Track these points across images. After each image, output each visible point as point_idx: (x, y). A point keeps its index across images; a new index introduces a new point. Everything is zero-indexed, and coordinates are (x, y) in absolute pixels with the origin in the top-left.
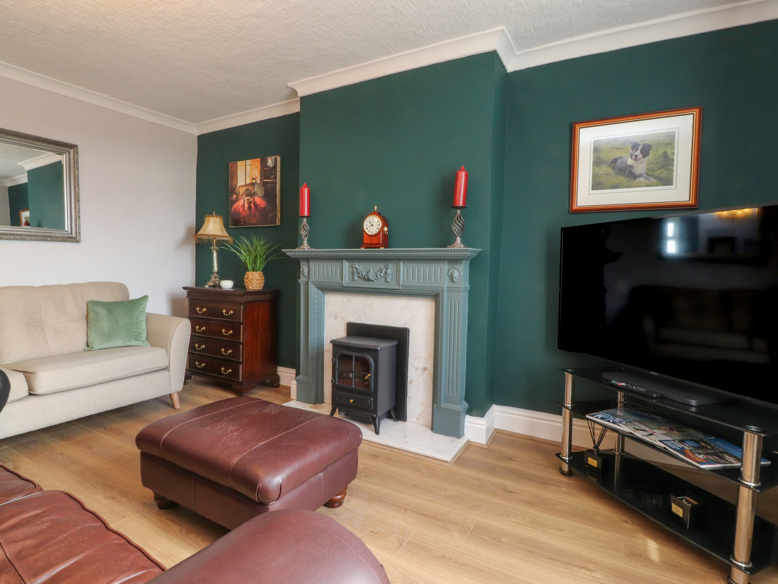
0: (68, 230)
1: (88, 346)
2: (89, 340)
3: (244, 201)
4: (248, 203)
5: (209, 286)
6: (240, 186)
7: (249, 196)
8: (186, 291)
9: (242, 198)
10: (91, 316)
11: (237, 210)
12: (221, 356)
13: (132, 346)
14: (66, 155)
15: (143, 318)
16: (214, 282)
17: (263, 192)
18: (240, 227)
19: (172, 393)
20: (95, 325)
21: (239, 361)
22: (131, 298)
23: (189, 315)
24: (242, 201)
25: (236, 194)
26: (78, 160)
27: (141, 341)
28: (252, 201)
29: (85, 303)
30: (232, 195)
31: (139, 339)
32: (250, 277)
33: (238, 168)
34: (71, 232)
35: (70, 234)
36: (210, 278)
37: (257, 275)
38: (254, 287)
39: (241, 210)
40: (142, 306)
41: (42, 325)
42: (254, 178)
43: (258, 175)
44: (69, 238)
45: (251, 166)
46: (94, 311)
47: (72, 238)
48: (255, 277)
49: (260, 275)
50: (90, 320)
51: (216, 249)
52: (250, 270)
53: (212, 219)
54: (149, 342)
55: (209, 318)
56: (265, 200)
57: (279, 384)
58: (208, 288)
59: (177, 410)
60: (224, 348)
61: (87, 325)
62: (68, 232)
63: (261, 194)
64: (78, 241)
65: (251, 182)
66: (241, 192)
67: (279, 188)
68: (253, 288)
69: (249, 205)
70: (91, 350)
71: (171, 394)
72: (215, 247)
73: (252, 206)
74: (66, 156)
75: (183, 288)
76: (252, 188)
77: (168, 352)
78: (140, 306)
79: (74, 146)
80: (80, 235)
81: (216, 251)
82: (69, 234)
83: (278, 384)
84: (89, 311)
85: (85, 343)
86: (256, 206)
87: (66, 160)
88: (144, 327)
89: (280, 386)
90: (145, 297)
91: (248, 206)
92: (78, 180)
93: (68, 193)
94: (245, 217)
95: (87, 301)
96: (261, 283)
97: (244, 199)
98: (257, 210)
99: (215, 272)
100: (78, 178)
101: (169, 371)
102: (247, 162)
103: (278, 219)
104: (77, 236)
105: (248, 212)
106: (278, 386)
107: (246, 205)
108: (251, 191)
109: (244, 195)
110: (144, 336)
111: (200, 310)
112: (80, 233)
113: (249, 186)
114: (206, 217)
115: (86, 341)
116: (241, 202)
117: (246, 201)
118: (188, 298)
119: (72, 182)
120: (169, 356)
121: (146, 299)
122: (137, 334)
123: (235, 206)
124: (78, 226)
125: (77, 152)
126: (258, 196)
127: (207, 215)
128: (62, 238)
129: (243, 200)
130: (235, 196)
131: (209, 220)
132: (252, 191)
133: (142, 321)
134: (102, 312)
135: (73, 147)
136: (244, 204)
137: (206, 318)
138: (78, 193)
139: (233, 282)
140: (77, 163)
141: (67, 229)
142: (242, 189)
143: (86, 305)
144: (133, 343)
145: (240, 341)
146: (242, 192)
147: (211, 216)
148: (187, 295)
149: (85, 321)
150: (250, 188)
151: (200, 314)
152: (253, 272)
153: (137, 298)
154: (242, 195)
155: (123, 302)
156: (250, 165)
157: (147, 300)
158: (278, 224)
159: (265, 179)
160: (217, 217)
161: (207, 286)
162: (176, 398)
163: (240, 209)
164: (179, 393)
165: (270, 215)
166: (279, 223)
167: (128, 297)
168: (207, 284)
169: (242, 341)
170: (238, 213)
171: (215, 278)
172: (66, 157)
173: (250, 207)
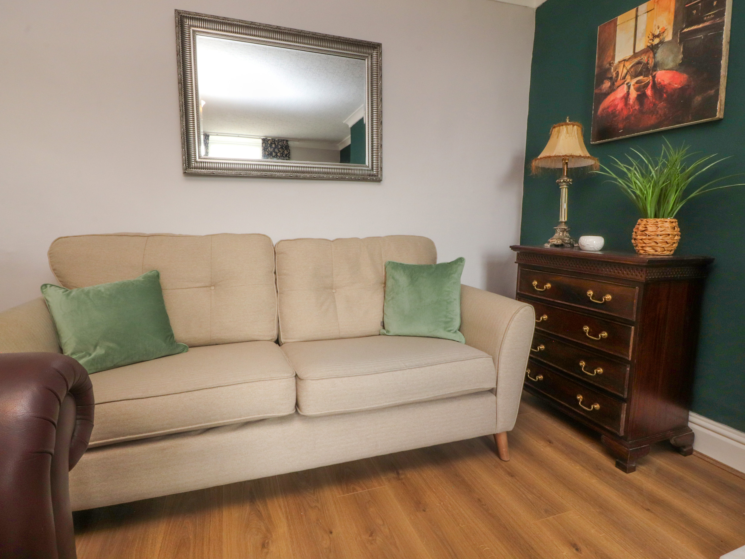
0: (369, 165)
1: (384, 327)
2: (386, 320)
3: (629, 87)
4: (637, 90)
5: (551, 246)
6: (619, 62)
7: (641, 75)
8: (516, 253)
9: (623, 83)
10: (390, 283)
11: (610, 110)
12: (579, 375)
13: (439, 338)
14: (368, 59)
15: (456, 296)
16: (561, 239)
17: (681, 56)
18: (615, 138)
19: (498, 432)
20: (393, 298)
21: (622, 395)
22: (439, 261)
23: (519, 291)
24: (623, 88)
25: (611, 78)
26: (381, 65)
27: (452, 332)
28: (648, 84)
29: (384, 264)
30: (600, 82)
31: (450, 329)
32: (651, 228)
33: (618, 27)
34: (372, 168)
35: (371, 170)
36: (554, 232)
37: (667, 225)
38: (659, 249)
39: (620, 106)
40: (455, 276)
41: (333, 293)
42: (657, 33)
43: (669, 24)
44: (370, 175)
45: (650, 13)
46: (393, 278)
47: (373, 176)
48: (662, 229)
49: (674, 224)
50: (387, 290)
51: (568, 182)
52: (651, 215)
53: (565, 129)
54: (463, 335)
55: (556, 301)
56: (685, 72)
57: (693, 448)
58: (550, 248)
59: (504, 462)
60: (585, 361)
61: (385, 297)
62: (369, 167)
63: (674, 61)
64: (379, 181)
65: (649, 45)
66: (622, 71)
67: (727, 36)
68: (656, 251)
69: (639, 93)
70: (387, 334)
71: (497, 434)
72: (566, 178)
73: (649, 92)
74: (368, 61)
75: (511, 247)
76: (651, 55)
77: (496, 362)
78: (453, 275)
79: (377, 45)
80: (382, 171)
81: (567, 185)
82: (369, 170)
83: (690, 448)
84: (387, 277)
85: (381, 322)
86: (658, 89)
87: (368, 67)
88: (458, 311)
89: (694, 453)
90: (460, 260)
91: (638, 95)
92: (381, 94)
93: (369, 113)
94: (628, 118)
95: (385, 263)
96: (673, 241)
97: (627, 84)
98: (661, 96)
99: (562, 222)
100: (381, 91)
101: (496, 395)
102: (639, 9)
103: (720, 105)
104: (378, 173)
105: (637, 107)
106: (690, 452)
107: (634, 94)
108: (648, 63)
109: (628, 77)
110: (457, 323)
111: (539, 284)
112: (382, 168)
113: (642, 54)
114: (554, 127)
115: (382, 320)
116: (620, 93)
117: (632, 88)
118: (517, 264)
119: (375, 97)
120: (497, 369)
121: (461, 264)
122: (449, 320)
123: (606, 102)
124: (380, 159)
125: (381, 53)
126: (667, 68)
127: (555, 124)
128: (362, 176)
129: (625, 86)
130: (607, 84)
131: (559, 132)
132: (650, 62)
133: (455, 299)
134: (403, 279)
135: (376, 47)
136: (628, 93)
137: (550, 301)
138: (381, 112)
139: (604, 240)
140: (381, 70)
141: (367, 164)
142: (624, 66)
143: (384, 268)
144: (442, 333)
145: (627, 358)
146: (625, 71)
147: (563, 123)
148: (517, 259)
149: (383, 290)
150: (644, 58)
151: (538, 293)
152: (658, 220)
153: (449, 261)
154: (624, 78)
155: (429, 267)
156: (647, 12)
157: (463, 266)
158: (719, 115)
159: (687, 27)
160: (573, 125)
161: (547, 246)
162: (503, 441)
163: (618, 104)
164: (508, 434)
165: (698, 99)
166: (722, 113)
167: (435, 258)
168: (549, 242)
169: (630, 359)
170: (614, 114)
171: (563, 232)
172: (368, 63)
173: (642, 97)
